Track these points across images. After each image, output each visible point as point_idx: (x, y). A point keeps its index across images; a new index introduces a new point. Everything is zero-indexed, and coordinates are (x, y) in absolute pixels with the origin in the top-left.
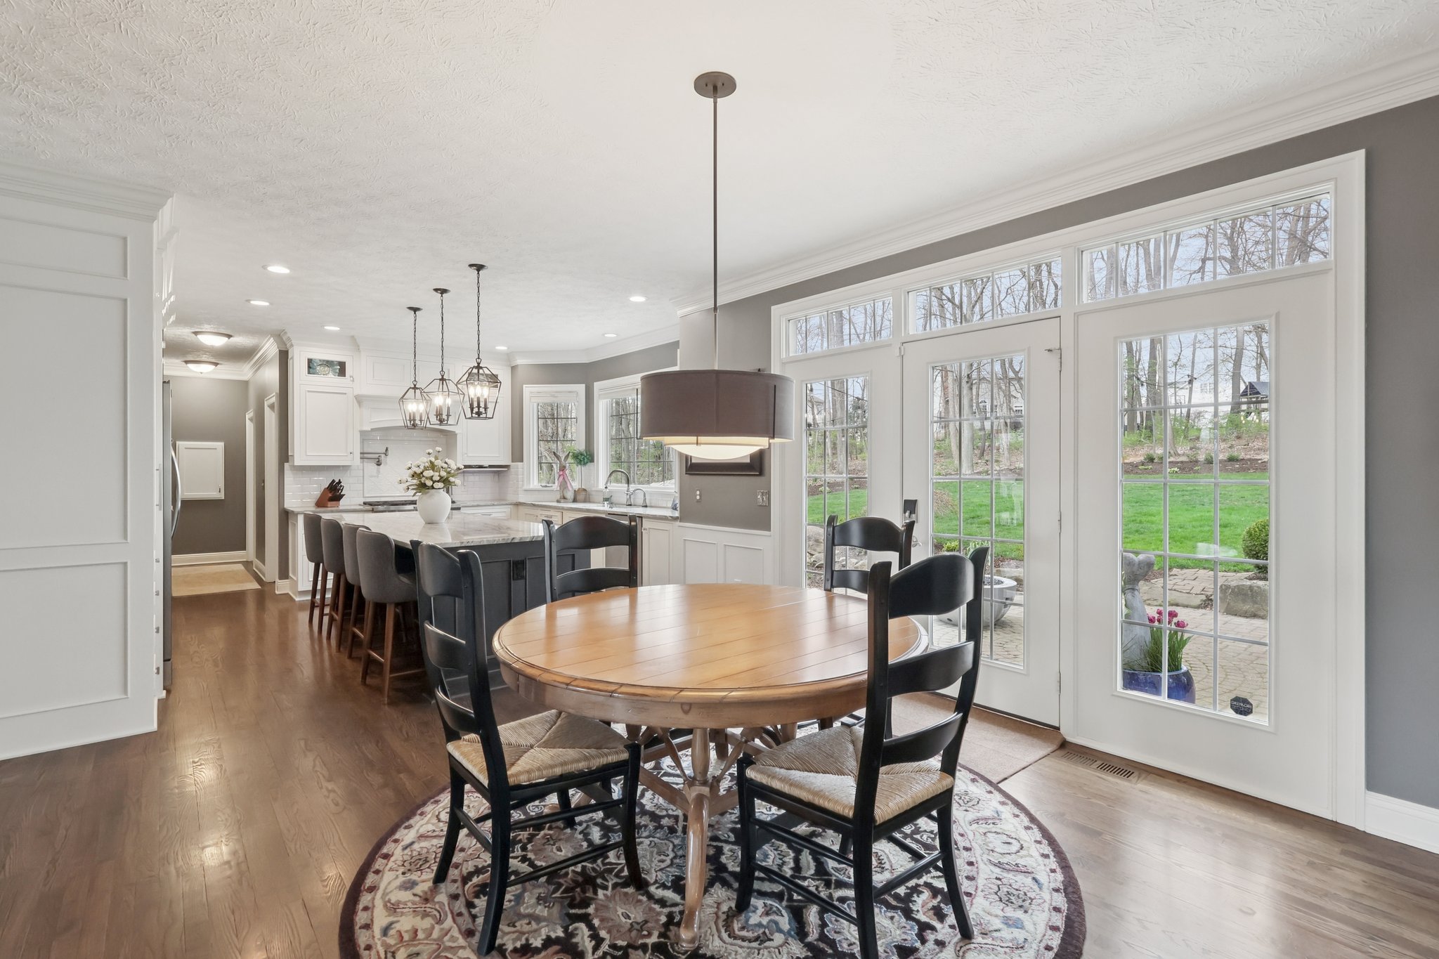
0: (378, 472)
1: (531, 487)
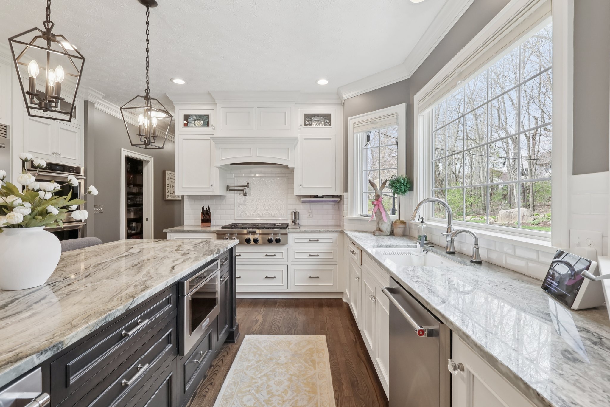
0: (245, 201)
1: (354, 216)
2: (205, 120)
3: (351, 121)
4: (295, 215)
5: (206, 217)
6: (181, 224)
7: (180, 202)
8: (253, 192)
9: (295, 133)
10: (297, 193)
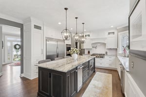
0: (96, 49)
1: (120, 53)
2: (89, 36)
3: (119, 33)
4: (106, 52)
5: (89, 52)
6: (84, 53)
7: (84, 49)
8: (98, 48)
9: (106, 37)
10: (107, 48)
